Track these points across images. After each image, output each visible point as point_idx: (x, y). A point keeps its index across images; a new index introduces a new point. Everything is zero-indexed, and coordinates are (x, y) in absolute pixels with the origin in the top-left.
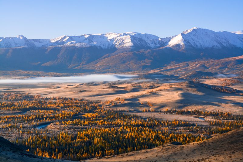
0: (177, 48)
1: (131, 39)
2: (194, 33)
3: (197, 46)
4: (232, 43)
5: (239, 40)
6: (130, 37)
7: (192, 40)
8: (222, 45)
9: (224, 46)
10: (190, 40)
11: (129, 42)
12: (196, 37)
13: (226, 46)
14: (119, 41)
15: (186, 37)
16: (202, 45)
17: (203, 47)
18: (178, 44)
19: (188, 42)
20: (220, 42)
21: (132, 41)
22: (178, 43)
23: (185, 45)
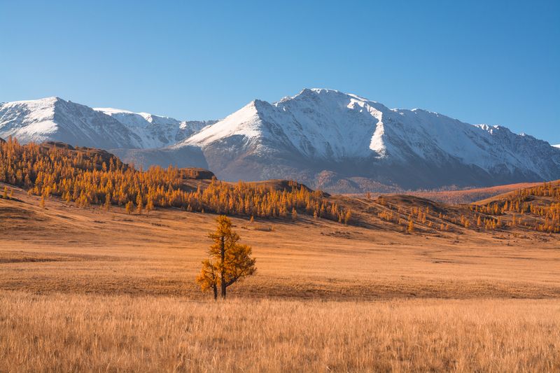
0: (231, 149)
1: (56, 110)
2: (307, 105)
3: (311, 149)
4: (446, 147)
5: (474, 141)
6: (56, 104)
7: (295, 127)
8: (411, 152)
9: (418, 156)
10: (288, 128)
11: (44, 120)
12: (312, 119)
13: (423, 157)
14: (10, 117)
15: (272, 116)
16: (333, 149)
17: (335, 155)
18: (235, 136)
19: (280, 133)
20: (402, 141)
21: (56, 118)
22: (236, 133)
23: (264, 140)
